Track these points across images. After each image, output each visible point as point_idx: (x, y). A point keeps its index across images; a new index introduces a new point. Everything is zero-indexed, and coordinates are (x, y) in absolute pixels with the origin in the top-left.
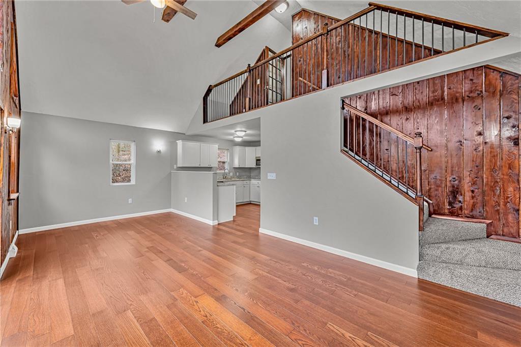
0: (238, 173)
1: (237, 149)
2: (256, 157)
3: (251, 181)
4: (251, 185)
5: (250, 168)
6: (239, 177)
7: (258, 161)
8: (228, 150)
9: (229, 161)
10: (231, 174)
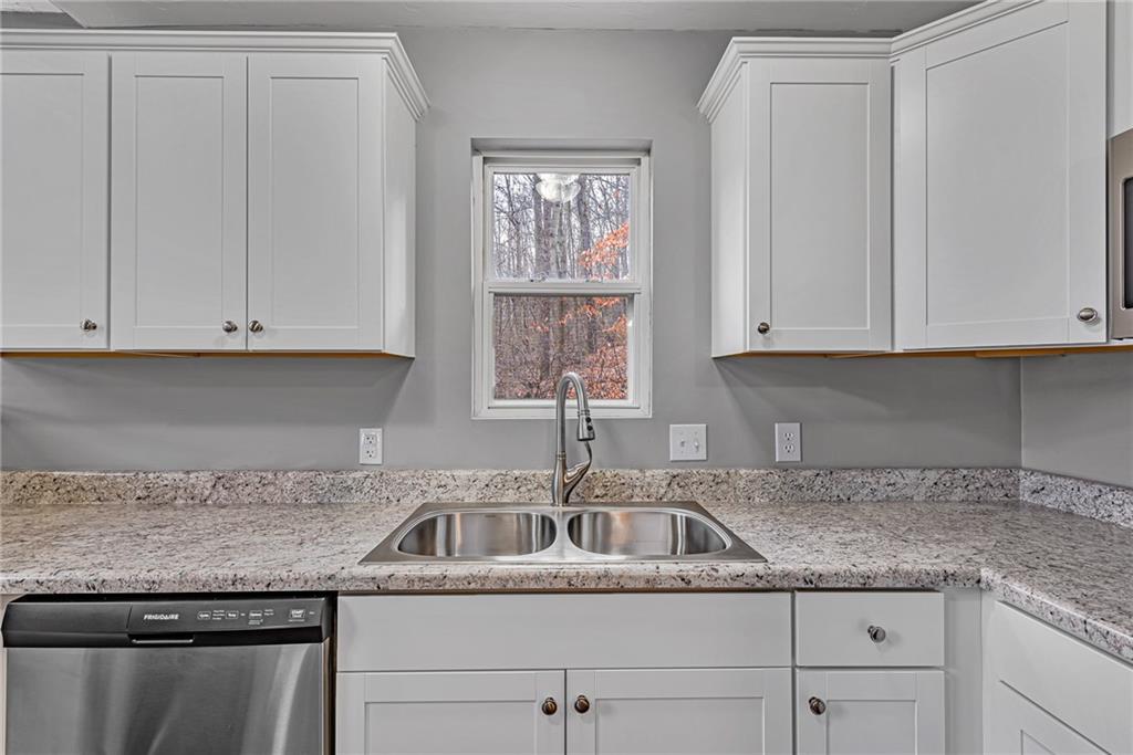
0: (787, 442)
6: (810, 484)
8: (648, 151)
9: (645, 292)
10: (687, 442)
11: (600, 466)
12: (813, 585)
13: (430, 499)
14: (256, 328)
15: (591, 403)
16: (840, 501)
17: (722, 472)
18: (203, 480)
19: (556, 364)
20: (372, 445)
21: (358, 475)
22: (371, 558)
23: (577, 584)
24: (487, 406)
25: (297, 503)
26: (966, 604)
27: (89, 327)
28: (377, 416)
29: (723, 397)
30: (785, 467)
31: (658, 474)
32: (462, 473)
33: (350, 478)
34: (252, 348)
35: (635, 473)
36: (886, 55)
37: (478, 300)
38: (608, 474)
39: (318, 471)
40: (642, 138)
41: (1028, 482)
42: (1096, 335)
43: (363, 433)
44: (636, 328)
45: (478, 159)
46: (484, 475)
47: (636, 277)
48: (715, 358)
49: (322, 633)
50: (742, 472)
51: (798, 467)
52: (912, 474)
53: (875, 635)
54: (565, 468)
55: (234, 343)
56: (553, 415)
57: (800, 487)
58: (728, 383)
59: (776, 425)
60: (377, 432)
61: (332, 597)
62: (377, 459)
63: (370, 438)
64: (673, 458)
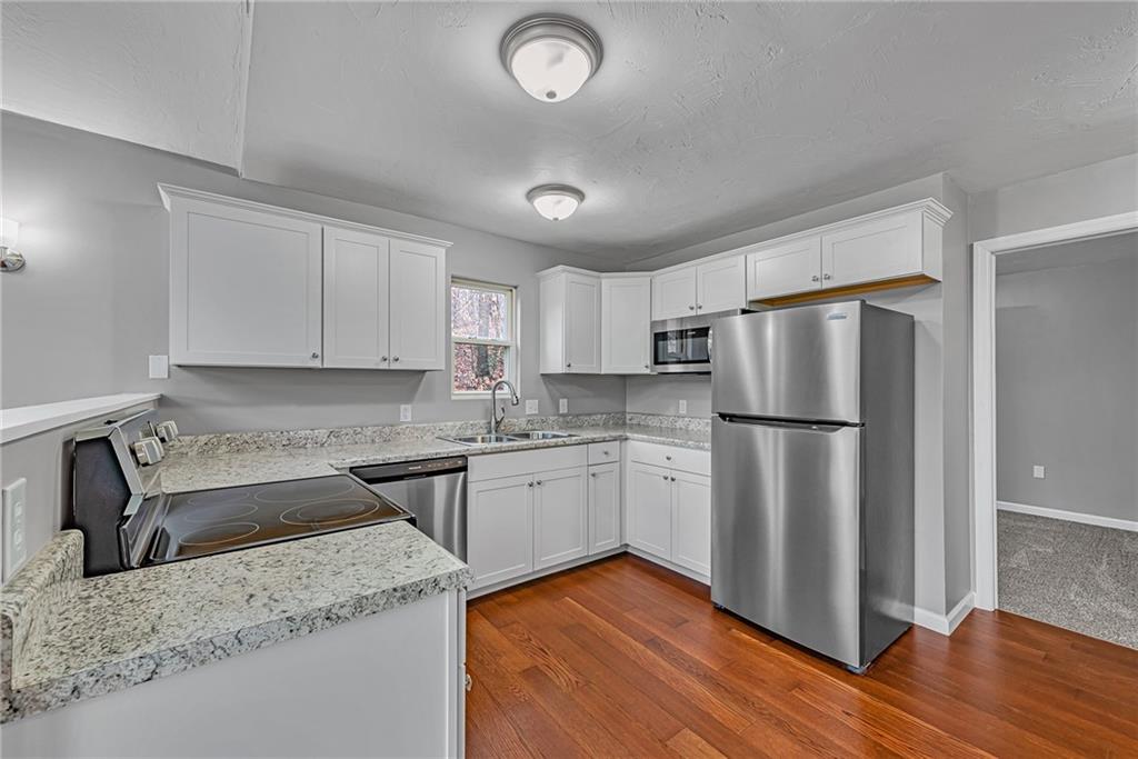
0: (563, 403)
1: (561, 281)
2: (653, 324)
3: (630, 443)
4: (629, 464)
5: (624, 379)
6: (572, 421)
7: (661, 343)
8: (516, 287)
9: (516, 345)
10: (531, 407)
14: (396, 359)
16: (579, 426)
17: (544, 418)
18: (322, 434)
20: (406, 412)
21: (404, 427)
23: (538, 446)
25: (373, 442)
26: (623, 443)
27: (315, 356)
28: (408, 399)
29: (544, 390)
30: (563, 415)
31: (523, 421)
32: (450, 424)
33: (399, 428)
34: (392, 368)
35: (516, 420)
36: (599, 277)
38: (506, 421)
39: (383, 426)
40: (513, 281)
41: (628, 417)
42: (648, 371)
43: (403, 407)
44: (509, 360)
46: (459, 424)
50: (551, 418)
51: (567, 415)
52: (599, 416)
53: (606, 454)
54: (495, 418)
55: (384, 366)
57: (568, 423)
58: (544, 384)
59: (560, 400)
60: (409, 407)
62: (409, 419)
63: (406, 409)
64: (527, 413)
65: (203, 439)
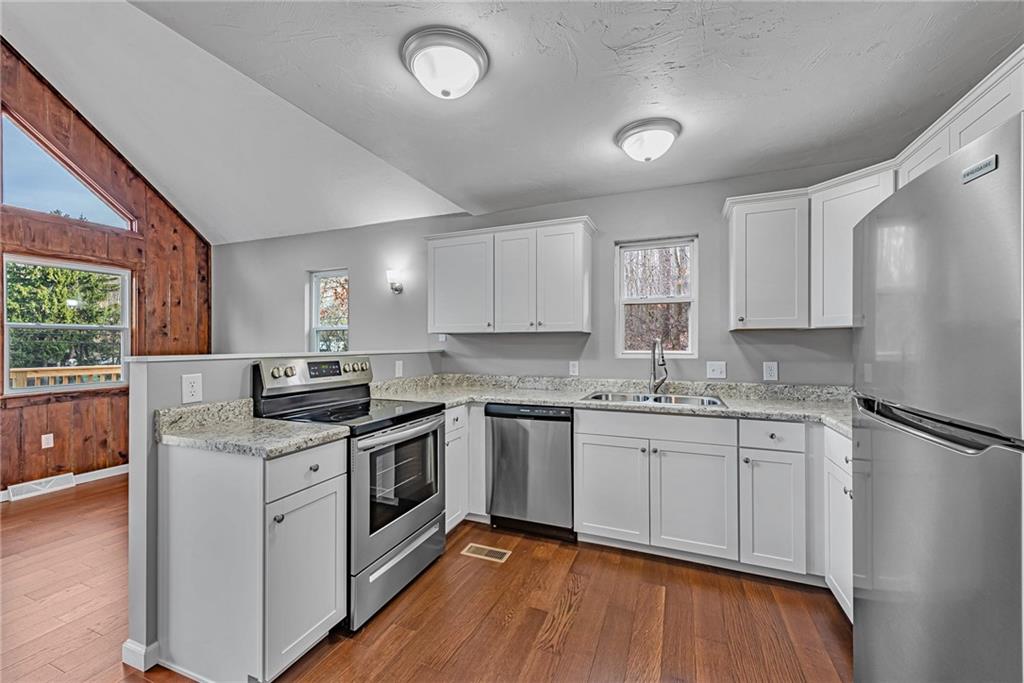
8: (697, 236)
9: (696, 300)
10: (715, 370)
11: (673, 379)
12: (746, 416)
13: (598, 390)
14: (540, 324)
15: (664, 352)
16: (799, 399)
17: (734, 385)
18: (514, 379)
19: (674, 331)
20: (575, 368)
21: (570, 379)
22: (586, 398)
23: (653, 410)
24: (622, 353)
25: (547, 389)
26: (816, 429)
27: (489, 324)
28: (576, 356)
29: (735, 349)
31: (700, 385)
32: (611, 380)
33: (567, 380)
34: (539, 331)
35: (690, 383)
37: (617, 307)
38: (676, 383)
39: (555, 378)
40: (694, 232)
43: (571, 363)
44: (693, 317)
45: (618, 247)
46: (620, 381)
47: (691, 294)
48: (731, 331)
49: (570, 419)
50: (744, 384)
51: (775, 383)
53: (772, 436)
54: (655, 378)
55: (532, 330)
56: (650, 357)
57: (776, 392)
58: (737, 342)
59: (764, 363)
60: (576, 363)
61: (572, 409)
62: (577, 374)
63: (574, 365)
64: (708, 377)
65: (457, 376)
